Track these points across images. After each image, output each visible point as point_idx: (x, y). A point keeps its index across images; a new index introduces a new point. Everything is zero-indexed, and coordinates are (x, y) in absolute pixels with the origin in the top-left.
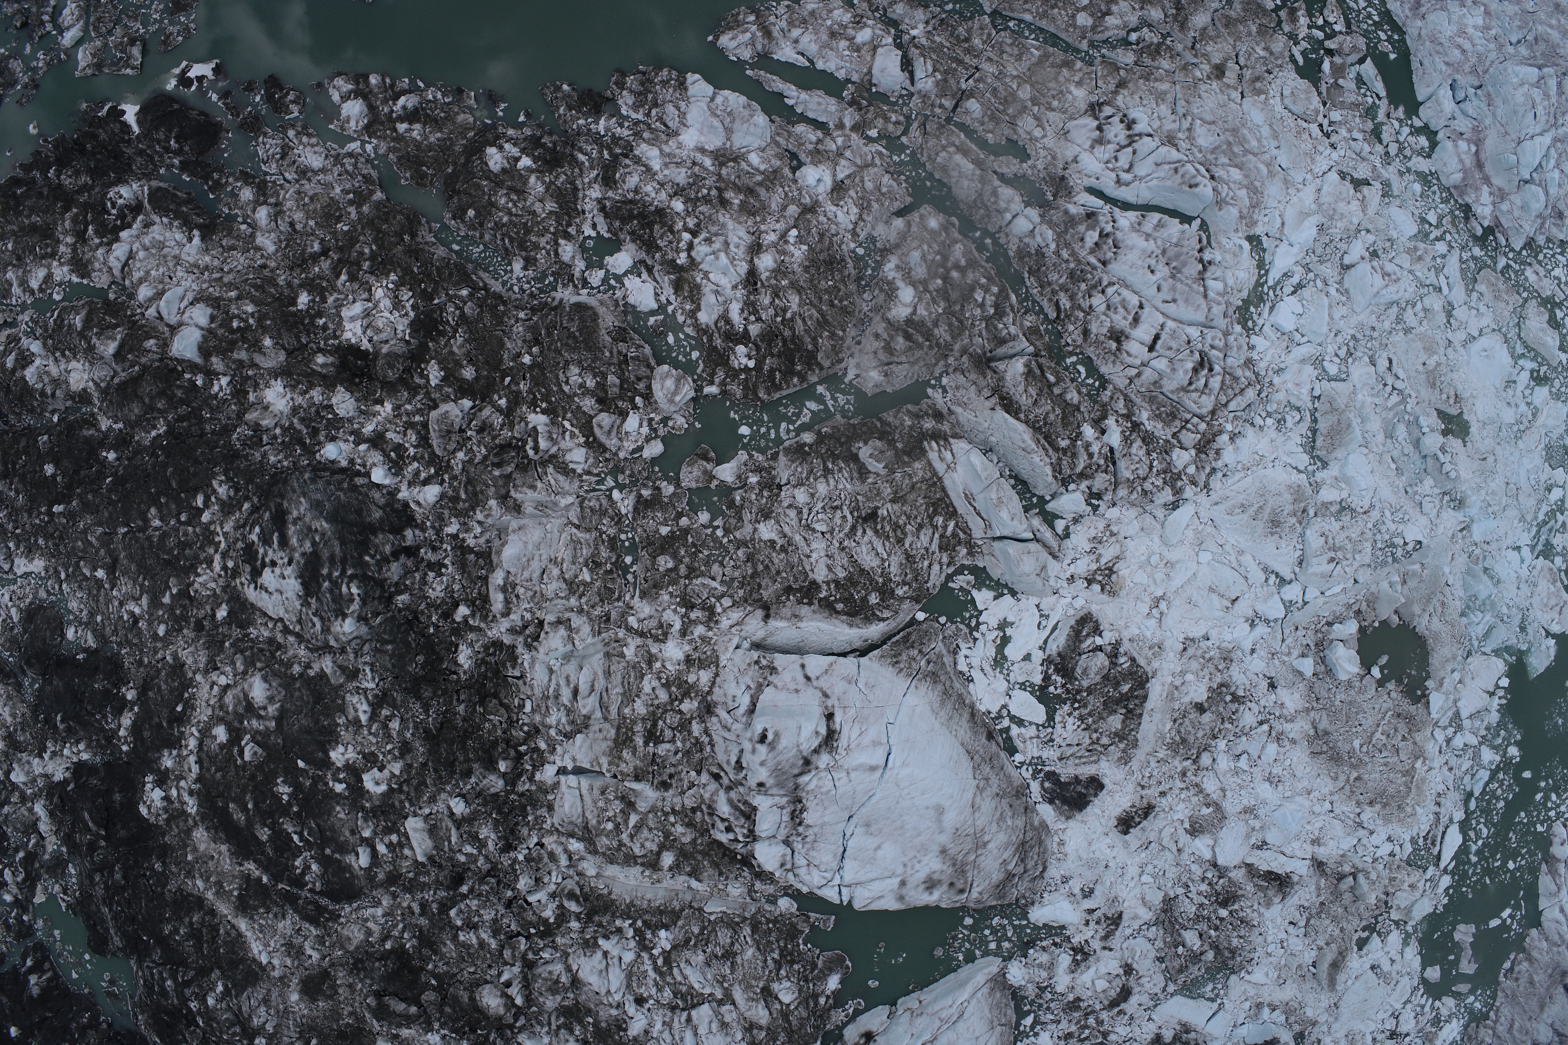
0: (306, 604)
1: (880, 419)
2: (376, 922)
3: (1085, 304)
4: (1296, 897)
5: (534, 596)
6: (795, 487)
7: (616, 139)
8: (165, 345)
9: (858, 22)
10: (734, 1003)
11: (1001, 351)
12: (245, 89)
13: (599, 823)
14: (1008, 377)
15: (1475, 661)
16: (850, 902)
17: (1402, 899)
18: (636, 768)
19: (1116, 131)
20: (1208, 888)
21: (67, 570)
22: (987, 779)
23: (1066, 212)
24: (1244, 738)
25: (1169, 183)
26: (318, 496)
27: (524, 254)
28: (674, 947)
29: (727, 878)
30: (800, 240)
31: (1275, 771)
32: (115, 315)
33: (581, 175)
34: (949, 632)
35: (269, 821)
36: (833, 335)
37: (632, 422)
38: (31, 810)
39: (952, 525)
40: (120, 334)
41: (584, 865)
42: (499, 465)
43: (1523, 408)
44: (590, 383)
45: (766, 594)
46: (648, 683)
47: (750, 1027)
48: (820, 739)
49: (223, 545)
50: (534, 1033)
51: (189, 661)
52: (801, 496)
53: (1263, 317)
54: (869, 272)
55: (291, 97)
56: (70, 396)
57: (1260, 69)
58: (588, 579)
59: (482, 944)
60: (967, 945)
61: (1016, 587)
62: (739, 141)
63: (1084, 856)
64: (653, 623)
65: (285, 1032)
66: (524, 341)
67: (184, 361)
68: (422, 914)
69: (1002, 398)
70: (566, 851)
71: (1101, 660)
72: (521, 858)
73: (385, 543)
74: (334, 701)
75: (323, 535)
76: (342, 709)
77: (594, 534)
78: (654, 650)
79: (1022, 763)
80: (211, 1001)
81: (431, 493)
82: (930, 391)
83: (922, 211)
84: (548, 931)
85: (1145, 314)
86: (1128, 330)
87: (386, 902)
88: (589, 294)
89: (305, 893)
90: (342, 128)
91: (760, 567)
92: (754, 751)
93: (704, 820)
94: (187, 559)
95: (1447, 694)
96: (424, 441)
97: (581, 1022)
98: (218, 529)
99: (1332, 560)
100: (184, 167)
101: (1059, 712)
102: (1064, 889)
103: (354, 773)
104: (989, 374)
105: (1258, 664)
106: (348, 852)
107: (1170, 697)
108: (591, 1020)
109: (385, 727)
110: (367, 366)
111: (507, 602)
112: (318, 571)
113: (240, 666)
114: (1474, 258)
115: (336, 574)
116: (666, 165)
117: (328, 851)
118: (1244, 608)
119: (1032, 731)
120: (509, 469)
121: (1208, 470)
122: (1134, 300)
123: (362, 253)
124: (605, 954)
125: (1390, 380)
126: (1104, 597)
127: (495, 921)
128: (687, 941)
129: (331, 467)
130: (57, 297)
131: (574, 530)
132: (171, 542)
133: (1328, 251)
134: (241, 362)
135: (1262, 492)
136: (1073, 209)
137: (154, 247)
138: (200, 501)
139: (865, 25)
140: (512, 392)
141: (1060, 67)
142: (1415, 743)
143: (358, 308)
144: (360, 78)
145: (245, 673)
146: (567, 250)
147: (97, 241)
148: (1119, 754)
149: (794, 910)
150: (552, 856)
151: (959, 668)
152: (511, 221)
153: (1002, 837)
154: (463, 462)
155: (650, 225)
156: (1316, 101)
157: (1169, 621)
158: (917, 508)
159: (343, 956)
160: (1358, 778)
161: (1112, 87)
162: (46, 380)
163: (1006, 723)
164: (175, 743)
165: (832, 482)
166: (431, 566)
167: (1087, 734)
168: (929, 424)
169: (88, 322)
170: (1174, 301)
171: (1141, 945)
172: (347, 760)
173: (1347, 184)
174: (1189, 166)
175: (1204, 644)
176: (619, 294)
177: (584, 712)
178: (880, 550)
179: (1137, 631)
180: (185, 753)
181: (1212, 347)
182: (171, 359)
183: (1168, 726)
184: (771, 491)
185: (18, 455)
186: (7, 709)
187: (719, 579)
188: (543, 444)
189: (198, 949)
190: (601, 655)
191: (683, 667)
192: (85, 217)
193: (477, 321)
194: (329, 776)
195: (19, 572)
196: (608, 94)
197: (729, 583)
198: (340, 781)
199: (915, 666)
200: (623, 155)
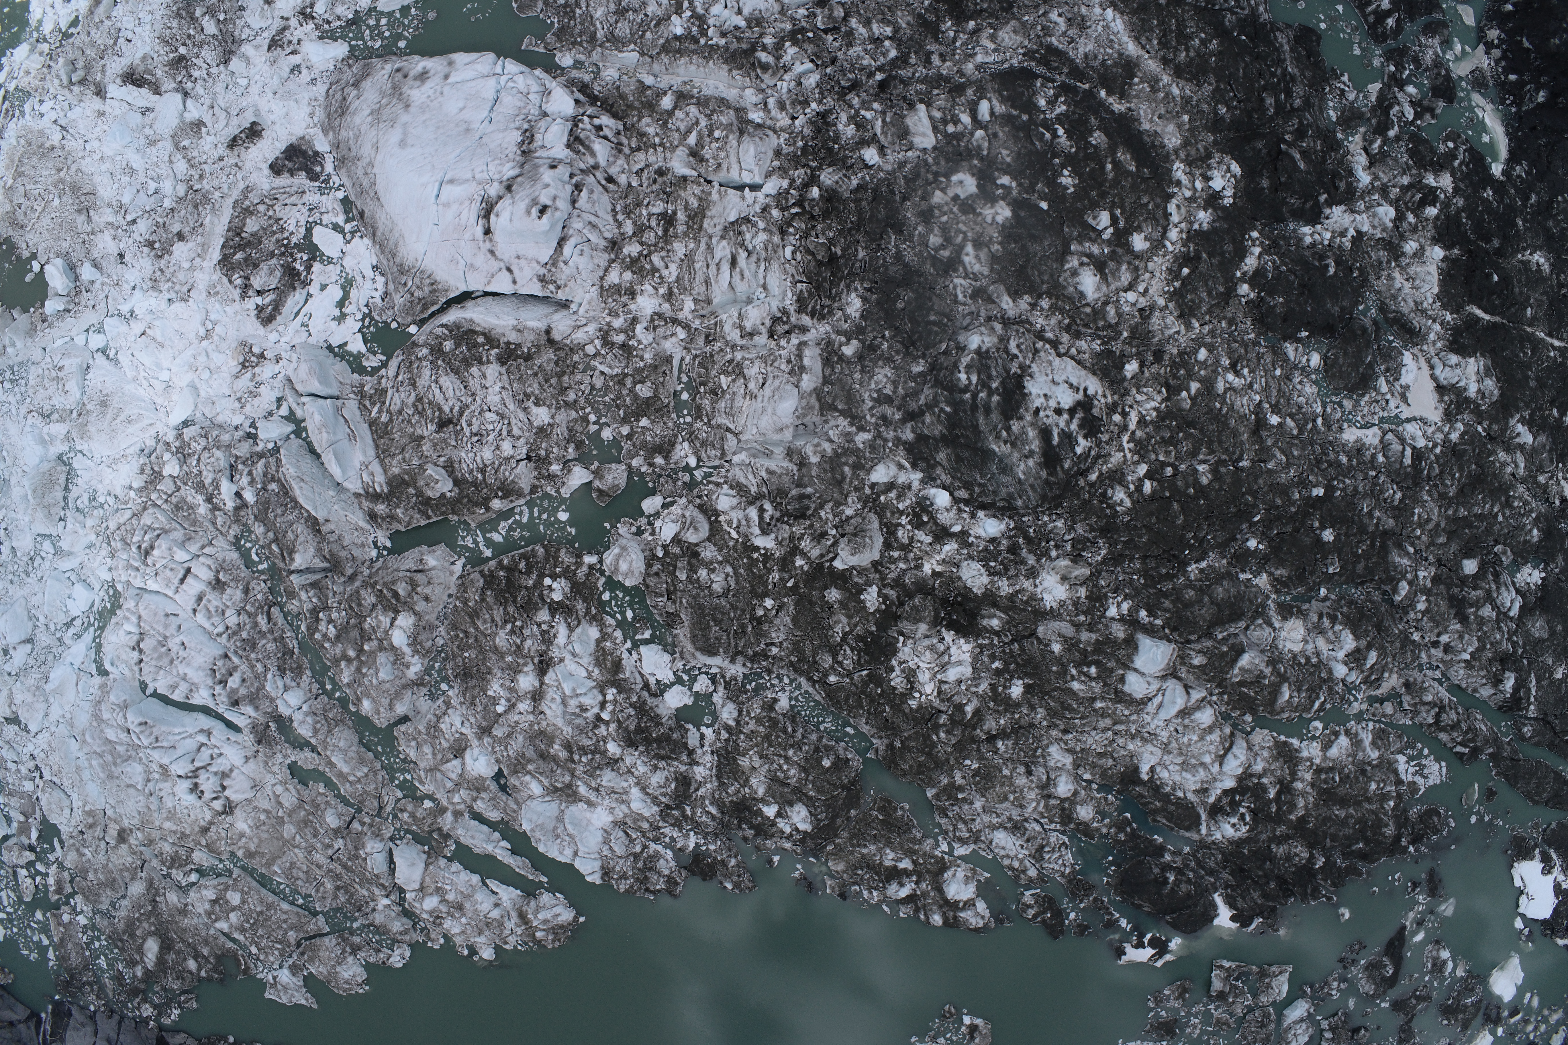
0: (1024, 368)
1: (429, 517)
2: (985, 48)
3: (244, 617)
4: (122, 64)
5: (774, 362)
6: (512, 457)
7: (678, 825)
8: (1181, 658)
9: (438, 919)
11: (318, 576)
12: (1087, 927)
13: (728, 138)
14: (311, 551)
16: (497, 60)
17: (38, 62)
18: (686, 189)
19: (209, 784)
20: (192, 72)
21: (1315, 426)
22: (366, 174)
23: (257, 708)
24: (149, 209)
25: (164, 728)
26: (1004, 479)
27: (773, 715)
28: (670, 19)
29: (613, 84)
30: (495, 701)
31: (127, 179)
32: (1243, 697)
33: (713, 792)
34: (390, 313)
35: (1092, 150)
36: (465, 603)
37: (667, 530)
38: (1376, 178)
39: (374, 414)
40: (1235, 675)
41: (753, 99)
42: (806, 499)
44: (703, 574)
45: (550, 354)
46: (672, 272)
48: (496, 210)
49: (1125, 438)
51: (1170, 320)
52: (507, 448)
53: (100, 598)
55: (1031, 913)
56: (1303, 614)
57: (88, 836)
58: (723, 378)
59: (867, 23)
60: (406, 22)
61: (324, 352)
62: (551, 809)
63: (292, 103)
64: (660, 331)
66: (772, 623)
67: (1161, 638)
68: (929, 55)
69: (319, 531)
70: (769, 112)
71: (257, 282)
72: (814, 105)
73: (932, 426)
74: (1004, 268)
75: (998, 437)
76: (994, 259)
77: (714, 423)
78: (666, 306)
79: (338, 189)
81: (880, 474)
82: (389, 544)
83: (382, 721)
84: (796, 36)
85: (191, 604)
86: (208, 590)
87: (969, 67)
88: (710, 667)
89: (1059, 78)
90: (975, 873)
91: (553, 381)
92: (556, 200)
93: (629, 139)
94: (1169, 427)
96: (890, 530)
98: (1129, 455)
99: (60, 370)
100: (1160, 851)
101: (301, 236)
102: (315, 73)
103: (986, 195)
104: (329, 556)
105: (131, 276)
106: (1002, 116)
107: (205, 247)
109: (946, 239)
110: (947, 613)
111: (800, 357)
112: (1004, 399)
113: (1111, 310)
115: (982, 395)
116: (626, 792)
117: (1025, 117)
118: (137, 327)
119: (326, 219)
120: (795, 493)
121: (154, 456)
122: (200, 618)
123: (948, 732)
124: (739, 12)
126: (250, 341)
127: (850, 45)
128: (658, 25)
129: (995, 512)
130: (1318, 724)
131: (732, 426)
132: (1185, 447)
133: (43, 658)
135: (112, 434)
136: (251, 711)
137: (1194, 766)
138: (1148, 487)
139: (431, 913)
140: (789, 571)
141: (256, 853)
142: (11, 202)
143: (952, 674)
144: (952, 924)
145: (1106, 303)
146: (728, 713)
147: (1264, 781)
148: (251, 196)
149: (559, 55)
150: (782, 106)
151: (383, 279)
152: (785, 749)
153: (357, 120)
154: (846, 504)
155: (639, 730)
156: (44, 802)
157: (199, 317)
158: (401, 430)
159: (1023, 15)
160: (59, 170)
161: (213, 829)
162: (1330, 634)
164: (1194, 236)
165: (478, 459)
166: (888, 400)
167: (279, 215)
168: (381, 508)
169: (1275, 691)
170: (167, 615)
171: (257, 22)
172: (992, 207)
173: (22, 721)
174: (147, 744)
175: (173, 295)
176: (679, 665)
177: (726, 244)
178: (437, 392)
179: (227, 309)
180: (1183, 225)
181: (137, 569)
182: (1176, 642)
183: (207, 220)
184: (537, 455)
185: (1367, 555)
186: (1397, 286)
187: (597, 373)
188: (755, 515)
189: (1181, 25)
190: (715, 301)
191: (638, 288)
192: (1279, 809)
193: (819, 647)
194: (1015, 192)
195: (1376, 429)
196: (684, 873)
197: (589, 368)
198: (1003, 186)
199: (417, 280)
200: (672, 809)
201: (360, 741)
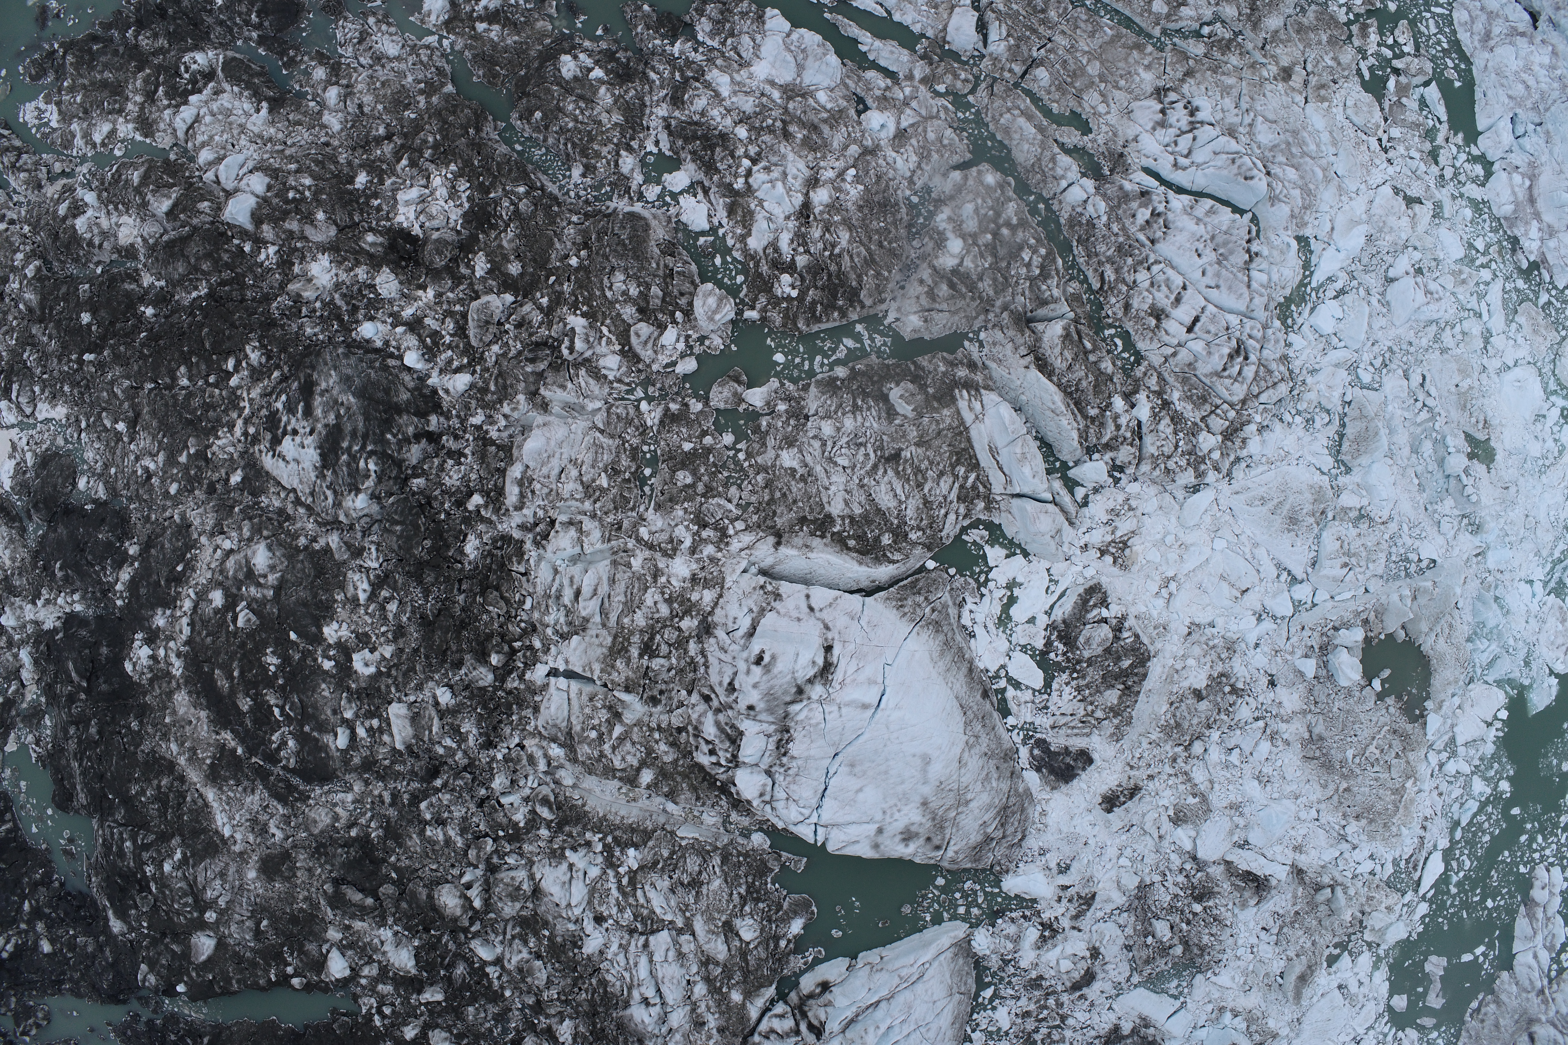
0: (321, 476)
1: (914, 363)
2: (344, 808)
3: (1130, 279)
4: (1272, 902)
5: (549, 494)
6: (822, 418)
7: (689, 63)
8: (218, 208)
10: (693, 934)
11: (1042, 312)
13: (583, 729)
14: (1046, 338)
15: (1477, 689)
16: (824, 844)
17: (1377, 920)
18: (627, 679)
19: (1179, 116)
20: (1185, 881)
21: (88, 420)
22: (977, 737)
23: (1121, 188)
24: (1238, 732)
25: (1224, 173)
26: (349, 371)
27: (584, 160)
28: (641, 868)
29: (703, 805)
30: (857, 179)
31: (1265, 770)
32: (173, 175)
33: (650, 93)
34: (956, 585)
35: (252, 691)
36: (878, 274)
37: (670, 335)
38: (16, 656)
39: (972, 477)
40: (175, 193)
41: (561, 774)
42: (532, 361)
43: (1550, 443)
44: (634, 291)
45: (779, 522)
46: (651, 597)
47: (707, 961)
48: (816, 669)
49: (247, 411)
50: (487, 941)
51: (197, 522)
52: (827, 428)
53: (1302, 316)
54: (921, 220)
56: (117, 249)
57: (1326, 78)
58: (605, 485)
59: (448, 841)
60: (936, 906)
61: (1028, 548)
62: (809, 78)
63: (1065, 829)
64: (664, 537)
65: (237, 909)
66: (574, 243)
67: (235, 226)
68: (393, 804)
69: (1037, 359)
70: (546, 755)
71: (1105, 632)
73: (409, 425)
74: (335, 577)
75: (348, 409)
76: (342, 587)
77: (617, 441)
78: (661, 565)
79: (1014, 727)
80: (167, 867)
81: (462, 381)
82: (966, 343)
83: (981, 167)
84: (516, 835)
85: (1187, 295)
86: (1169, 309)
87: (358, 787)
88: (643, 208)
89: (278, 770)
90: (423, 21)
91: (778, 495)
92: (748, 672)
93: (688, 742)
94: (209, 421)
95: (1445, 717)
96: (461, 331)
97: (536, 934)
98: (245, 395)
99: (1346, 565)
100: (261, 41)
101: (1057, 680)
102: (1041, 862)
103: (345, 651)
104: (1028, 333)
105: (1260, 659)
106: (327, 732)
107: (1169, 680)
108: (547, 933)
109: (383, 608)
110: (416, 251)
111: (522, 496)
112: (339, 444)
113: (246, 533)
114: (1517, 290)
115: (356, 448)
116: (735, 93)
117: (307, 728)
118: (1253, 600)
119: (1028, 695)
120: (542, 366)
121: (1232, 458)
122: (1178, 281)
123: (425, 141)
124: (571, 866)
125: (1421, 396)
126: (1116, 570)
127: (465, 819)
128: (655, 863)
129: (366, 345)
130: (118, 153)
131: (598, 434)
132: (196, 402)
133: (1374, 261)
134: (291, 232)
135: (1284, 488)
136: (1128, 186)
137: (221, 113)
138: (230, 364)
140: (555, 292)
141: (1131, 48)
142: (1408, 762)
143: (414, 193)
145: (250, 540)
146: (628, 162)
147: (166, 102)
148: (1112, 730)
149: (766, 846)
150: (531, 759)
151: (963, 622)
152: (576, 127)
153: (985, 798)
154: (497, 356)
155: (712, 148)
156: (1377, 116)
157: (1177, 603)
158: (940, 455)
159: (306, 838)
160: (1348, 790)
161: (1179, 75)
162: (96, 231)
163: (1003, 683)
164: (170, 603)
165: (859, 418)
166: (450, 454)
167: (1082, 705)
168: (962, 373)
169: (145, 179)
170: (1218, 287)
171: (1110, 930)
172: (340, 638)
173: (1400, 199)
174: (1246, 159)
175: (1209, 631)
177: (584, 613)
178: (899, 491)
179: (1144, 609)
180: (178, 614)
181: (1250, 336)
182: (223, 223)
183: (1164, 709)
184: (798, 420)
185: (57, 300)
186: (7, 552)
187: (735, 501)
188: (579, 345)
189: (163, 813)
190: (607, 562)
191: (688, 585)
192: (157, 79)
193: (530, 218)
194: (319, 652)
195: (40, 417)
196: (687, 18)
197: (744, 507)
198: (329, 659)
199: (919, 612)
200: (694, 78)
201: (1009, 151)
